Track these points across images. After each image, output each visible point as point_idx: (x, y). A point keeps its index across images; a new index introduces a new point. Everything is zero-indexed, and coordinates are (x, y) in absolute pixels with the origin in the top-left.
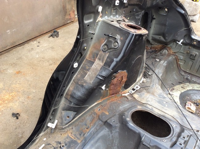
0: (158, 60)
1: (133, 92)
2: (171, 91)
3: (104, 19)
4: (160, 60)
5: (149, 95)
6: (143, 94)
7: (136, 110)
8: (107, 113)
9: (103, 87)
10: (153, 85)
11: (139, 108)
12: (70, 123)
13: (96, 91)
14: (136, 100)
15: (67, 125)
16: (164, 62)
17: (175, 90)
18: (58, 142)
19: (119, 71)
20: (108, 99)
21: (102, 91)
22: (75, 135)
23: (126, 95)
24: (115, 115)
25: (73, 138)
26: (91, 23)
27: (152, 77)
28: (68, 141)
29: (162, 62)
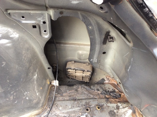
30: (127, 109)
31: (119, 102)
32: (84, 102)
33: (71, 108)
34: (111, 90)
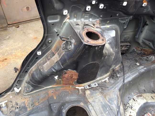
0: (139, 64)
1: (88, 87)
2: (138, 97)
3: (72, 21)
4: (141, 65)
5: (100, 96)
6: (96, 93)
7: (77, 105)
8: (55, 98)
9: (56, 77)
10: (113, 87)
11: (82, 105)
12: (29, 93)
13: (50, 78)
14: (85, 96)
15: (27, 94)
16: (143, 68)
17: (142, 97)
18: (17, 103)
19: (69, 70)
20: (62, 87)
21: (55, 80)
22: (29, 103)
23: (80, 88)
24: (59, 102)
25: (26, 105)
26: (56, 22)
27: (118, 79)
28: (22, 106)
29: (141, 67)
30: (152, 57)
31: (147, 56)
32: (133, 59)
33: (130, 62)
34: (140, 53)
